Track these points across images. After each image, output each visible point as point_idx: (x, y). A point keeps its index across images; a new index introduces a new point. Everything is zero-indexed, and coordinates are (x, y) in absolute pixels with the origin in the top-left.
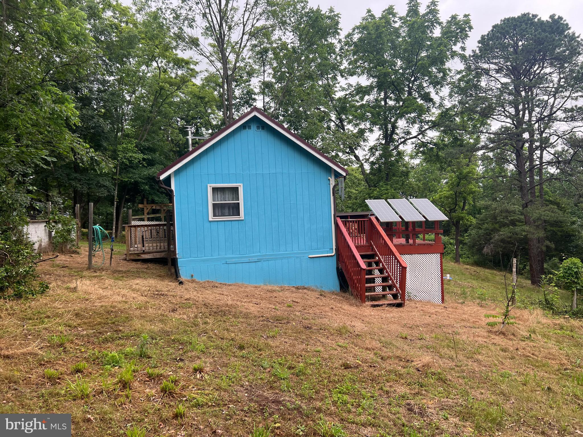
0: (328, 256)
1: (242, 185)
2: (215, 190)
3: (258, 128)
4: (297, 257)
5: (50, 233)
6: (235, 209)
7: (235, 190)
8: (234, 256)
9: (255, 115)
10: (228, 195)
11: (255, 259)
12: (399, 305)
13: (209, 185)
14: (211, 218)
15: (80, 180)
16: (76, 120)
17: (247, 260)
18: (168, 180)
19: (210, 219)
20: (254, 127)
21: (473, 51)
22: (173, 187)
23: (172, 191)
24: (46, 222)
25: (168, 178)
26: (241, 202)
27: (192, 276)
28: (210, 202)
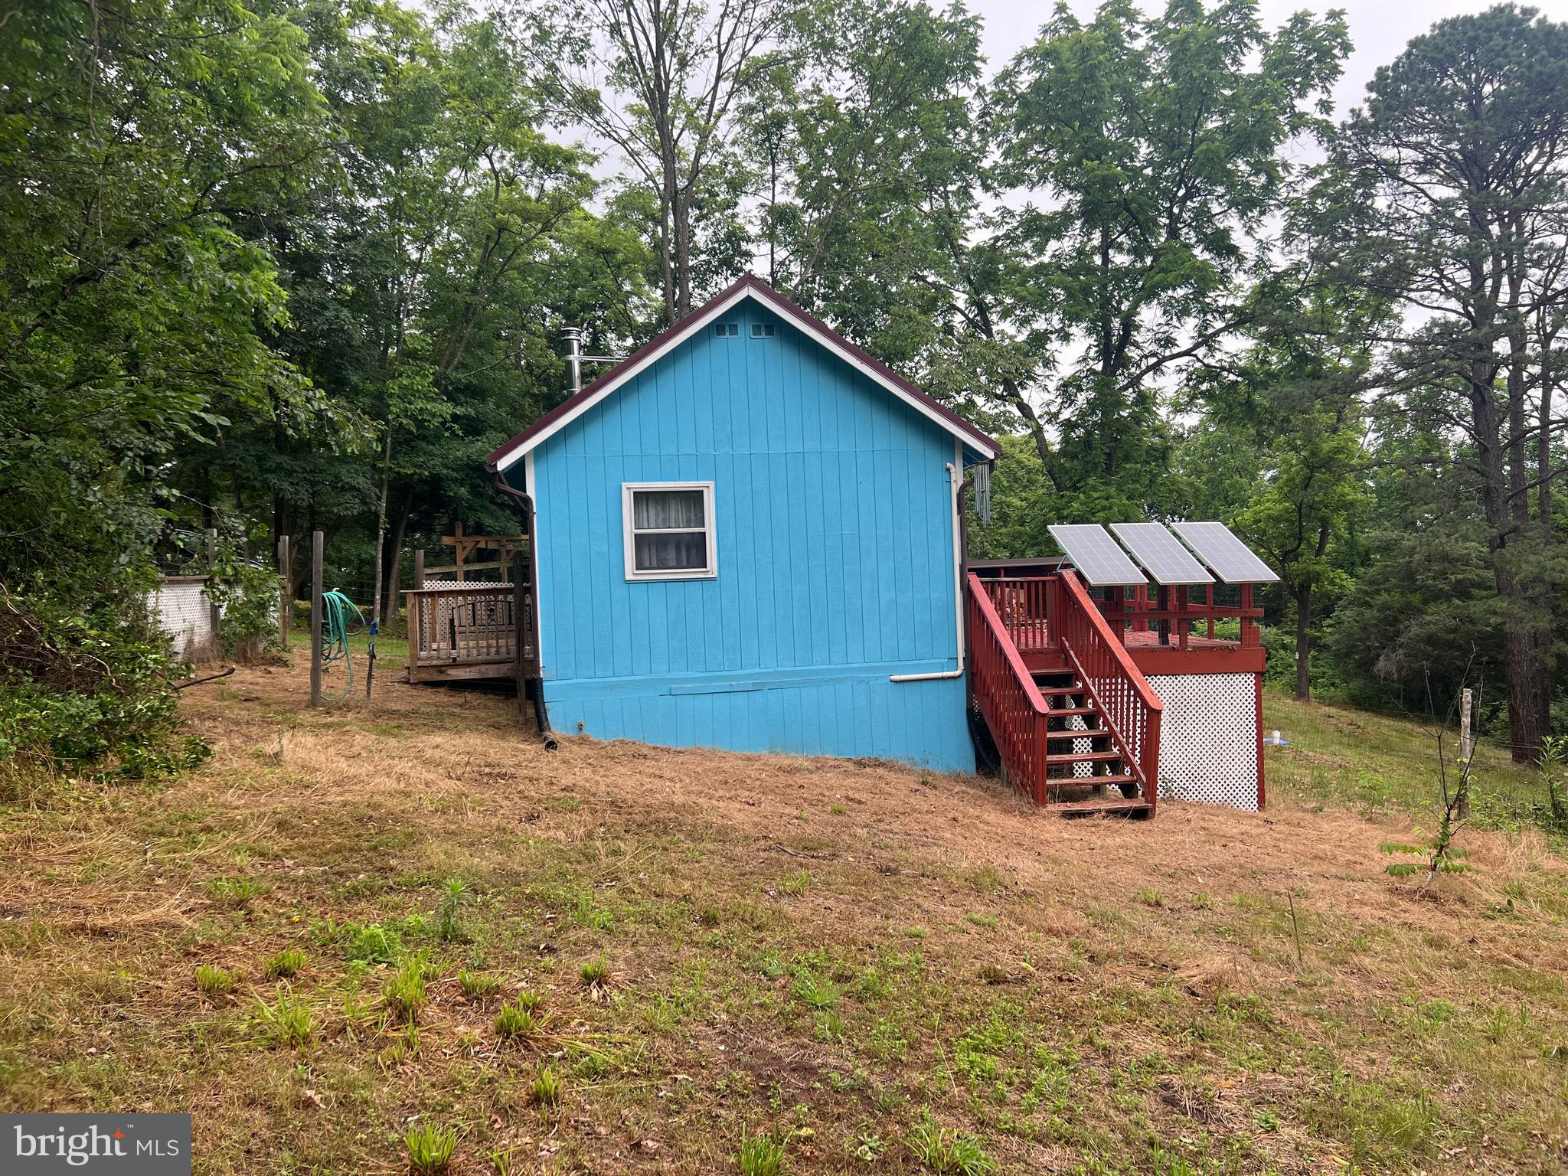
0: (943, 678)
1: (711, 484)
2: (640, 497)
3: (757, 330)
4: (860, 681)
5: (215, 610)
6: (693, 550)
7: (693, 500)
8: (690, 674)
9: (749, 297)
10: (675, 511)
11: (748, 684)
12: (1140, 814)
13: (625, 485)
14: (630, 572)
15: (290, 473)
16: (279, 315)
17: (723, 686)
18: (518, 471)
19: (629, 577)
20: (745, 329)
21: (1352, 111)
22: (531, 491)
23: (527, 501)
24: (205, 581)
25: (519, 467)
26: (710, 529)
27: (580, 727)
28: (629, 531)
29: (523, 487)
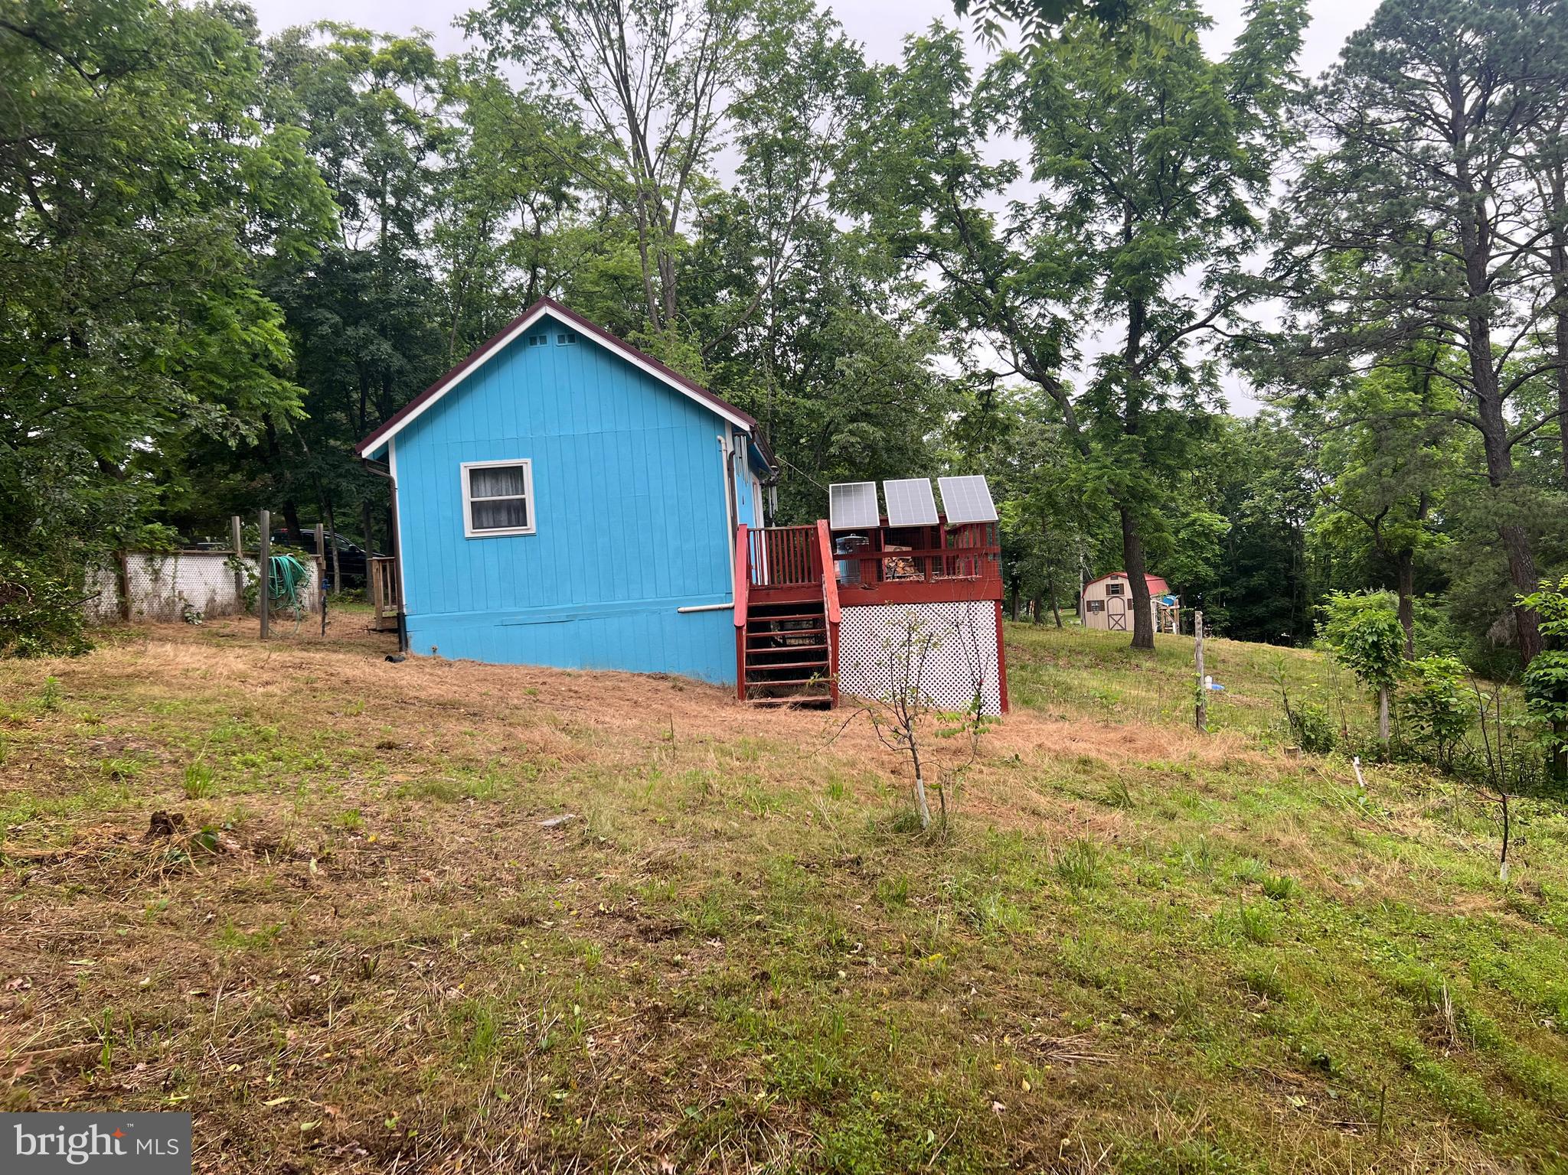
0: (719, 609)
1: (529, 460)
2: (475, 474)
3: (561, 339)
4: (654, 613)
5: (238, 576)
6: (516, 512)
7: (516, 472)
8: (517, 609)
9: (546, 315)
10: (505, 483)
11: (563, 616)
12: (825, 706)
13: (462, 465)
14: (469, 532)
15: (356, 477)
16: (284, 353)
17: (544, 618)
18: (383, 457)
19: (468, 534)
20: (552, 339)
22: (393, 473)
23: (390, 481)
24: (229, 555)
26: (529, 496)
27: (435, 650)
28: (467, 499)
29: (388, 470)
